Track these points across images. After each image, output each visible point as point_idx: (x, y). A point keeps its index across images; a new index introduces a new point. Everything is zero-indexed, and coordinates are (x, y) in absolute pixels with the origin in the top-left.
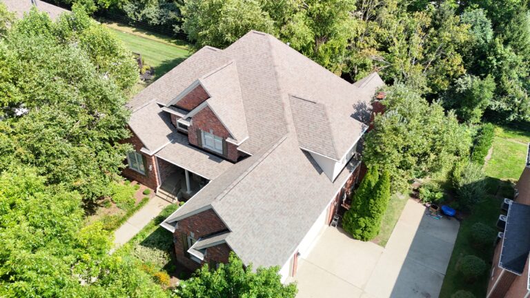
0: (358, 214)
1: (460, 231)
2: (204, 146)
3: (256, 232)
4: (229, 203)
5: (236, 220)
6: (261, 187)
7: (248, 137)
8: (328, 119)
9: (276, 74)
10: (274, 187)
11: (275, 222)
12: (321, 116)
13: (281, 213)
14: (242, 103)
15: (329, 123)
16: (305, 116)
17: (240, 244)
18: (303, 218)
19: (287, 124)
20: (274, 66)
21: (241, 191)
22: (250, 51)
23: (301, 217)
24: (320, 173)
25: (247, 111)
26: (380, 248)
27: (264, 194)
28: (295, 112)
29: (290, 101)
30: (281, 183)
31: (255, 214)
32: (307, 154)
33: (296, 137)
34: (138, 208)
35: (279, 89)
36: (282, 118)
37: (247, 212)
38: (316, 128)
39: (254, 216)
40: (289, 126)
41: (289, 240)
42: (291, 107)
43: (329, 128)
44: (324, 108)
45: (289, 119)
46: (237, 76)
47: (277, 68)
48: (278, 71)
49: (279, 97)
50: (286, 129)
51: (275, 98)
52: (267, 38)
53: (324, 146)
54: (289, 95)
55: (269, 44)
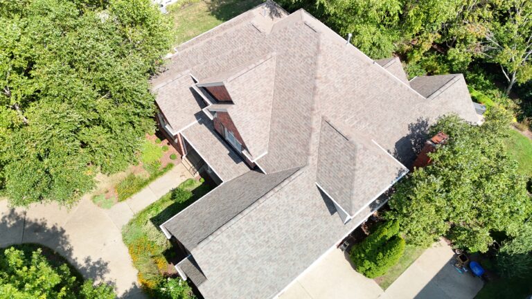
0: (366, 255)
2: (227, 138)
3: (235, 280)
4: (212, 250)
5: (215, 268)
6: (253, 232)
7: (266, 153)
8: (354, 165)
9: (315, 88)
10: (270, 231)
11: (260, 269)
12: (349, 158)
13: (270, 260)
14: (270, 111)
15: (354, 170)
16: (331, 150)
17: (213, 292)
18: (293, 264)
19: (309, 155)
20: (316, 78)
21: (229, 237)
22: (294, 47)
23: (292, 263)
24: (332, 213)
25: (273, 122)
26: (380, 290)
27: (255, 239)
28: (323, 141)
29: (322, 125)
30: (279, 227)
31: (239, 261)
33: (316, 171)
34: (161, 174)
35: (312, 109)
36: (306, 146)
37: (230, 259)
38: (340, 170)
39: (237, 263)
40: (310, 158)
41: (270, 287)
42: (320, 134)
43: (353, 175)
44: (355, 150)
45: (313, 148)
46: (273, 76)
47: (317, 81)
48: (318, 85)
49: (310, 119)
50: (307, 160)
51: (305, 117)
52: (317, 37)
53: (340, 194)
54: (323, 117)
55: (318, 46)
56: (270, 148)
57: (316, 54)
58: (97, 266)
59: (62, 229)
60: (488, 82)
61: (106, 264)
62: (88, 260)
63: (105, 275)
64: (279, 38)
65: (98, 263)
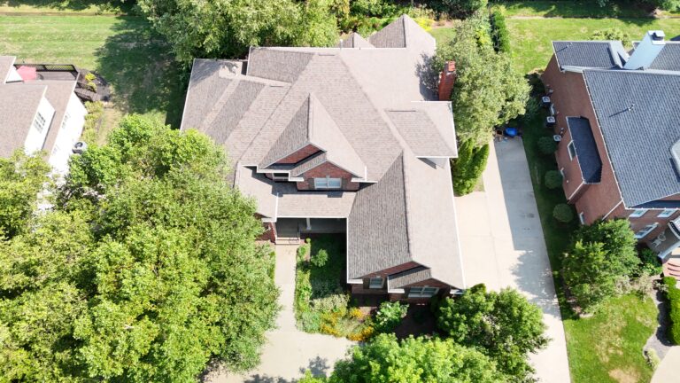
1: (525, 145)
2: (316, 187)
8: (432, 123)
9: (366, 95)
12: (425, 122)
14: (343, 136)
15: (435, 126)
16: (409, 126)
19: (398, 142)
20: (361, 88)
22: (325, 78)
24: (435, 168)
25: (352, 143)
26: (481, 193)
28: (399, 126)
29: (390, 116)
32: (424, 160)
33: (410, 149)
35: (376, 111)
36: (391, 138)
38: (425, 134)
40: (401, 144)
42: (393, 123)
43: (437, 130)
44: (426, 114)
45: (397, 135)
46: (325, 111)
47: (364, 89)
48: (366, 91)
49: (380, 118)
50: (400, 147)
51: (375, 120)
52: (338, 58)
53: (438, 148)
54: (385, 111)
55: (344, 64)
56: (365, 162)
57: (348, 71)
58: (313, 366)
59: (254, 376)
60: (394, 6)
61: (318, 358)
62: (302, 371)
63: (327, 365)
64: (306, 80)
65: (311, 363)
